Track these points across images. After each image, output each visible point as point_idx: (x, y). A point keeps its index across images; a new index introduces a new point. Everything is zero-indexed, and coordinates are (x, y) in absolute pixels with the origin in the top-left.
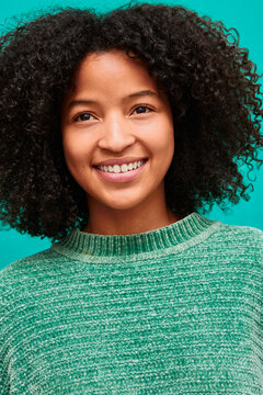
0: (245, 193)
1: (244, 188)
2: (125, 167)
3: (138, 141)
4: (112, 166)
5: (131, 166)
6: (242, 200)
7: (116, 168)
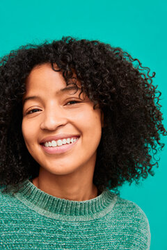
0: (152, 170)
1: (151, 166)
2: (60, 142)
3: (69, 122)
4: (51, 141)
5: (65, 141)
6: (149, 175)
7: (54, 143)
